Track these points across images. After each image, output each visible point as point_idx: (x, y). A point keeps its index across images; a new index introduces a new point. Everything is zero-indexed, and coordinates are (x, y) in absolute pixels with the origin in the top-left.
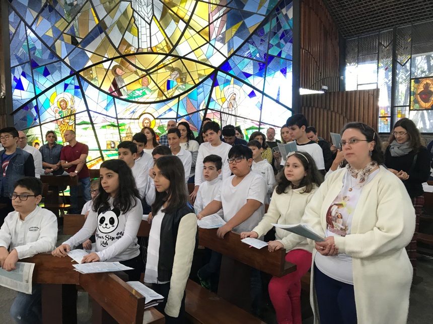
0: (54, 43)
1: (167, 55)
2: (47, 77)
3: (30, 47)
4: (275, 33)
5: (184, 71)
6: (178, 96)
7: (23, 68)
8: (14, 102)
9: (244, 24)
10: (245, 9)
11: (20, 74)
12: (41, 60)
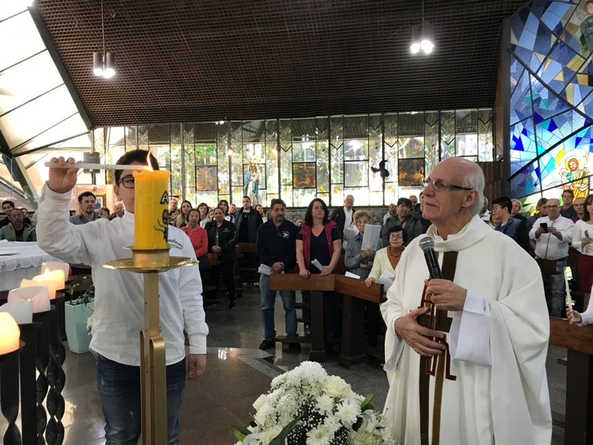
0: (564, 89)
2: (554, 132)
3: (534, 98)
7: (524, 125)
8: (512, 165)
11: (521, 131)
12: (548, 112)
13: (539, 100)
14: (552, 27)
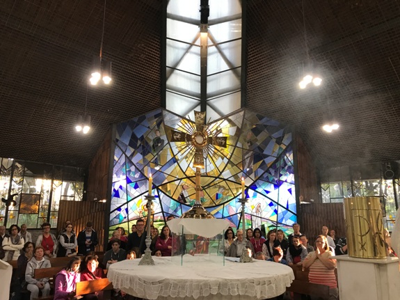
0: (143, 168)
1: (216, 178)
2: (137, 189)
3: (127, 170)
4: (283, 168)
5: (227, 188)
6: (223, 204)
9: (264, 162)
10: (264, 153)
11: (119, 187)
12: (134, 178)
13: (130, 171)
14: (139, 137)
